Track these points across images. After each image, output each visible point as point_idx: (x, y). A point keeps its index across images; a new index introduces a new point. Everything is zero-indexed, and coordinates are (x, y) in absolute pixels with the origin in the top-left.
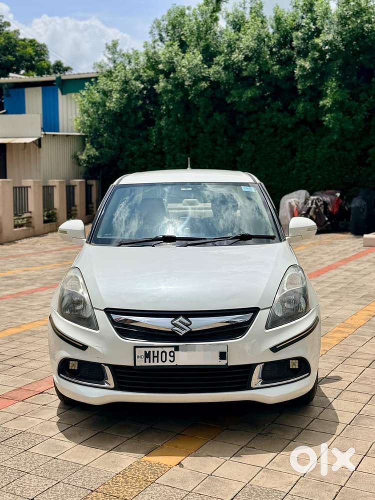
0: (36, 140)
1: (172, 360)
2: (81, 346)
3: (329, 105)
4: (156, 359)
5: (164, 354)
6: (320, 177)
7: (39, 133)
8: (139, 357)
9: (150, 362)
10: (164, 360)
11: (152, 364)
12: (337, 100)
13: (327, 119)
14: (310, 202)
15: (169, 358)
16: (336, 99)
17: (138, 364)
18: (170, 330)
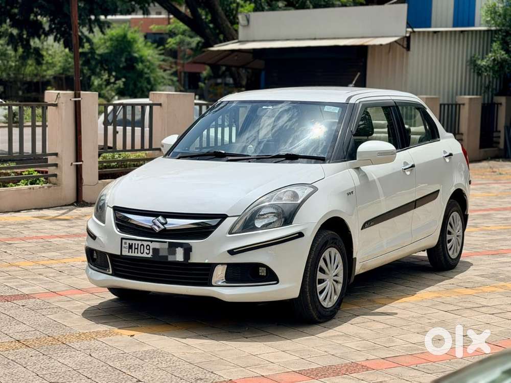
0: (398, 40)
1: (148, 252)
4: (136, 250)
5: (142, 246)
7: (402, 30)
8: (125, 247)
9: (132, 252)
10: (142, 252)
11: (133, 254)
15: (146, 251)
17: (123, 253)
18: (150, 227)
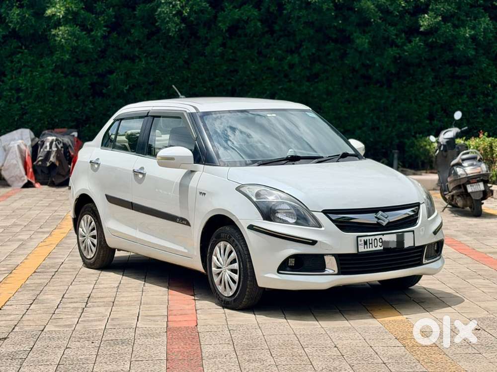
1: (381, 245)
2: (311, 241)
3: (61, 15)
4: (371, 245)
5: (376, 241)
6: (40, 111)
8: (360, 245)
9: (367, 248)
10: (376, 245)
12: (70, 9)
13: (60, 33)
14: (48, 144)
16: (69, 7)
17: (360, 251)
18: (376, 222)
